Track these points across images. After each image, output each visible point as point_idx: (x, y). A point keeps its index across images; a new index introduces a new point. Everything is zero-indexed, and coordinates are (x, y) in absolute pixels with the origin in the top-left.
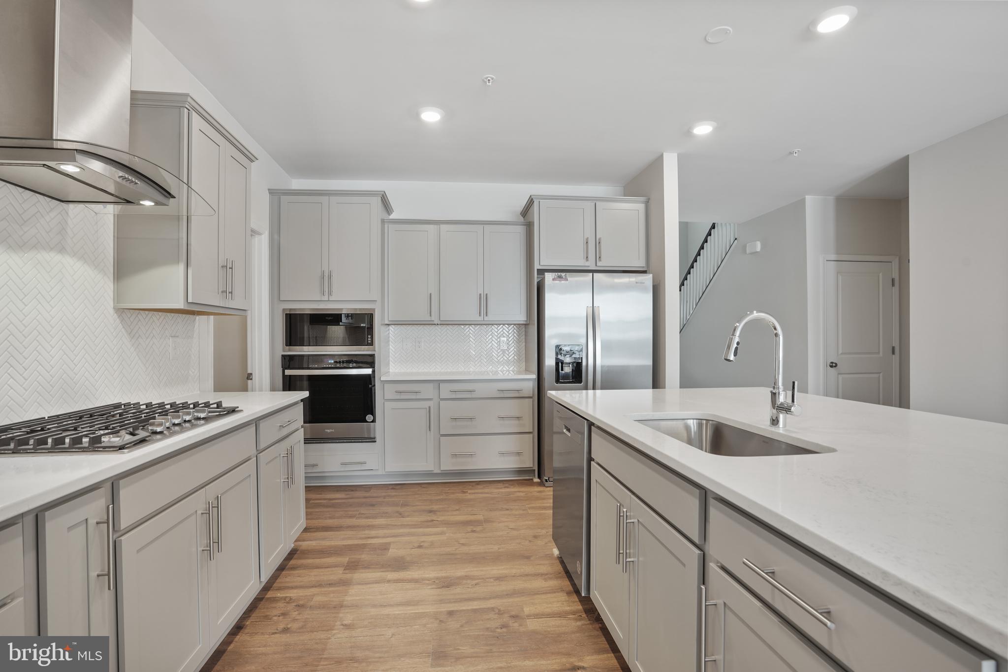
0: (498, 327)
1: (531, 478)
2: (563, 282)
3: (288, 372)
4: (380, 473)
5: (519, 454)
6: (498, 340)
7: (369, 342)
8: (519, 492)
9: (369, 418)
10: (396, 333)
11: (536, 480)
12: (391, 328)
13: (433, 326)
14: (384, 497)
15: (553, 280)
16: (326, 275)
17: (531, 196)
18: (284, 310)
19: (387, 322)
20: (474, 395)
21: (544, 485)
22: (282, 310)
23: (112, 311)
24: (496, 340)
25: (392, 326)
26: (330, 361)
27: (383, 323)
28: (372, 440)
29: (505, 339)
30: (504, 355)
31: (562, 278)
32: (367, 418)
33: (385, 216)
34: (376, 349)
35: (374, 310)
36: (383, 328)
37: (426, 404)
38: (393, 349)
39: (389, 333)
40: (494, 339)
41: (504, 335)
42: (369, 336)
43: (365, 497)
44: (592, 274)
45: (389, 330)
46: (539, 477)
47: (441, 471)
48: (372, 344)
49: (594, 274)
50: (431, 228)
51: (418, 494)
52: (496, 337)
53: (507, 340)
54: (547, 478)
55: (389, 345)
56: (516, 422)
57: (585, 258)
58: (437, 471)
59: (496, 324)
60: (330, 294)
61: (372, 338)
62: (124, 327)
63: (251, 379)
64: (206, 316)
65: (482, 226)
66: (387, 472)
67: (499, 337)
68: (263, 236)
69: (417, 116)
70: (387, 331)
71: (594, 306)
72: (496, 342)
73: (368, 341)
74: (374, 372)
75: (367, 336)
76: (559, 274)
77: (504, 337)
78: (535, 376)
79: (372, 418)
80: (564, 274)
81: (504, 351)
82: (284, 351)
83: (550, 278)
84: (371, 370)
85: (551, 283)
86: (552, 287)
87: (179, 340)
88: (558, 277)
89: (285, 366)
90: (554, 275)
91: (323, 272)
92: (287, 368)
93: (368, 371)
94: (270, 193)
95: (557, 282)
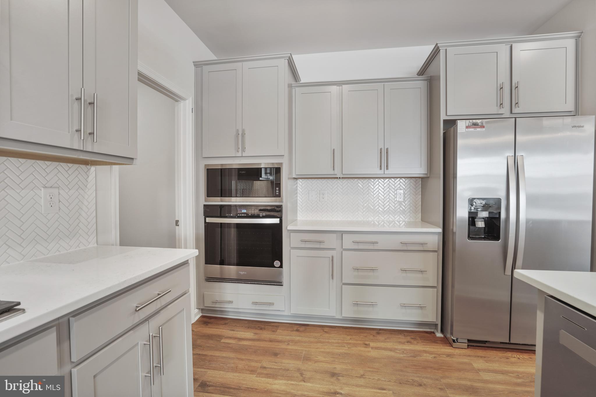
0: (395, 180)
1: (432, 330)
2: (478, 129)
3: (209, 220)
4: (286, 313)
5: (421, 308)
6: (396, 192)
7: (277, 194)
8: (426, 352)
9: (277, 263)
10: (303, 186)
11: (439, 335)
12: (300, 182)
13: (336, 180)
14: (288, 342)
15: (467, 127)
16: (240, 133)
17: (437, 44)
18: (205, 165)
19: (294, 176)
20: (376, 247)
21: (452, 346)
22: (204, 165)
24: (394, 192)
25: (301, 180)
26: (243, 211)
27: (291, 177)
28: (279, 284)
29: (402, 191)
30: (401, 207)
32: (275, 263)
33: (293, 82)
34: (284, 200)
35: (281, 164)
36: (291, 182)
37: (330, 253)
38: (300, 200)
39: (297, 186)
40: (391, 192)
41: (401, 187)
42: (277, 189)
43: (271, 341)
45: (297, 183)
46: (442, 331)
47: (343, 317)
48: (280, 196)
50: (334, 89)
51: (321, 342)
52: (393, 190)
53: (404, 192)
54: (455, 339)
55: (297, 196)
56: (419, 275)
57: (499, 104)
58: (338, 317)
59: (394, 178)
60: (243, 150)
61: (280, 190)
63: (178, 225)
64: (109, 166)
65: (382, 84)
66: (291, 314)
67: (397, 190)
68: (187, 101)
70: (295, 185)
71: (517, 155)
72: (394, 194)
73: (276, 193)
74: (281, 221)
75: (276, 189)
76: (473, 121)
77: (401, 189)
78: (440, 230)
79: (279, 264)
80: (481, 120)
81: (400, 203)
82: (206, 201)
83: (466, 125)
84: (279, 219)
85: (464, 131)
86: (466, 136)
87: (61, 192)
88: (473, 124)
89: (206, 215)
90: (468, 123)
91: (238, 131)
92: (208, 217)
93: (276, 221)
94: (195, 65)
95: (472, 130)
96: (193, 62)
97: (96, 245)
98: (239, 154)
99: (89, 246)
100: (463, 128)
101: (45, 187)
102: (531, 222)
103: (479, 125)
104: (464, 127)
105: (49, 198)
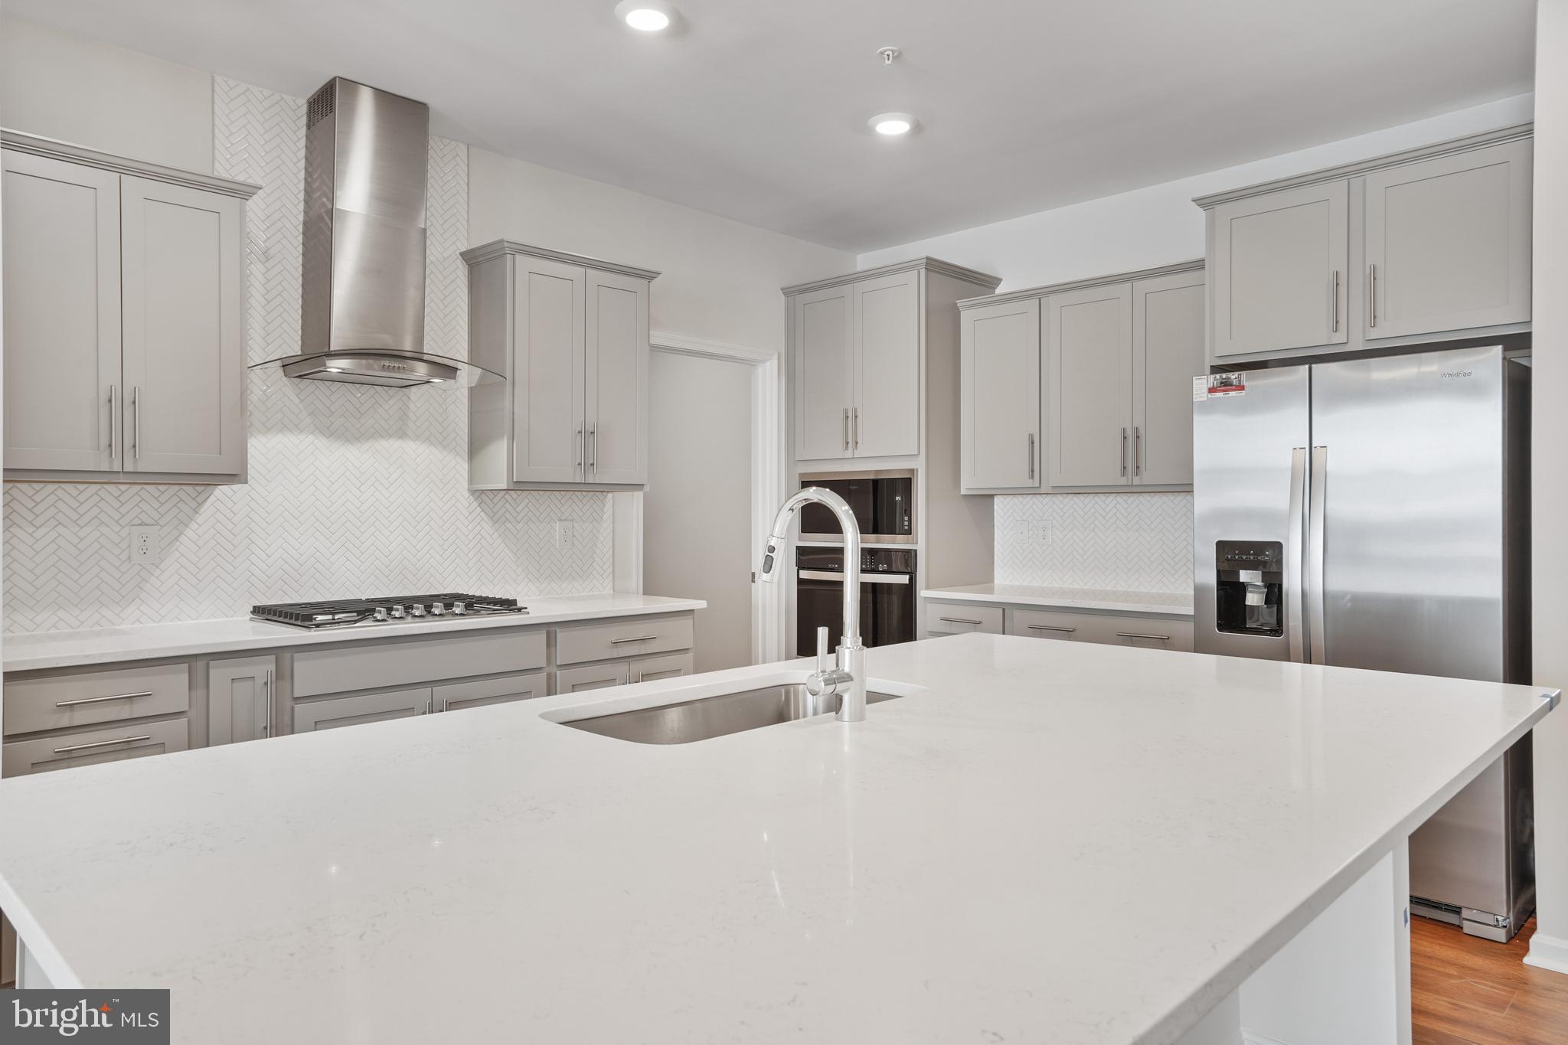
2: (1232, 394)
3: (804, 574)
7: (906, 528)
10: (1005, 510)
12: (999, 501)
15: (1211, 390)
16: (850, 415)
19: (963, 492)
22: (798, 475)
23: (467, 494)
31: (1231, 385)
34: (919, 541)
35: (914, 471)
38: (1000, 541)
42: (906, 519)
44: (1307, 366)
48: (909, 532)
49: (1313, 366)
60: (855, 446)
61: (910, 521)
62: (483, 510)
65: (1128, 285)
68: (770, 363)
69: (869, 131)
71: (1314, 445)
73: (903, 526)
74: (911, 579)
75: (904, 518)
76: (1224, 376)
80: (1236, 374)
82: (800, 540)
83: (1209, 386)
84: (908, 577)
85: (1205, 399)
86: (1208, 408)
87: (576, 525)
88: (1222, 383)
89: (801, 565)
90: (1212, 380)
91: (847, 411)
92: (804, 568)
93: (904, 579)
94: (785, 294)
95: (1220, 395)
96: (782, 289)
97: (612, 592)
98: (849, 454)
99: (605, 592)
100: (1204, 393)
101: (560, 520)
102: (1348, 597)
103: (1234, 384)
104: (1205, 390)
105: (563, 531)
